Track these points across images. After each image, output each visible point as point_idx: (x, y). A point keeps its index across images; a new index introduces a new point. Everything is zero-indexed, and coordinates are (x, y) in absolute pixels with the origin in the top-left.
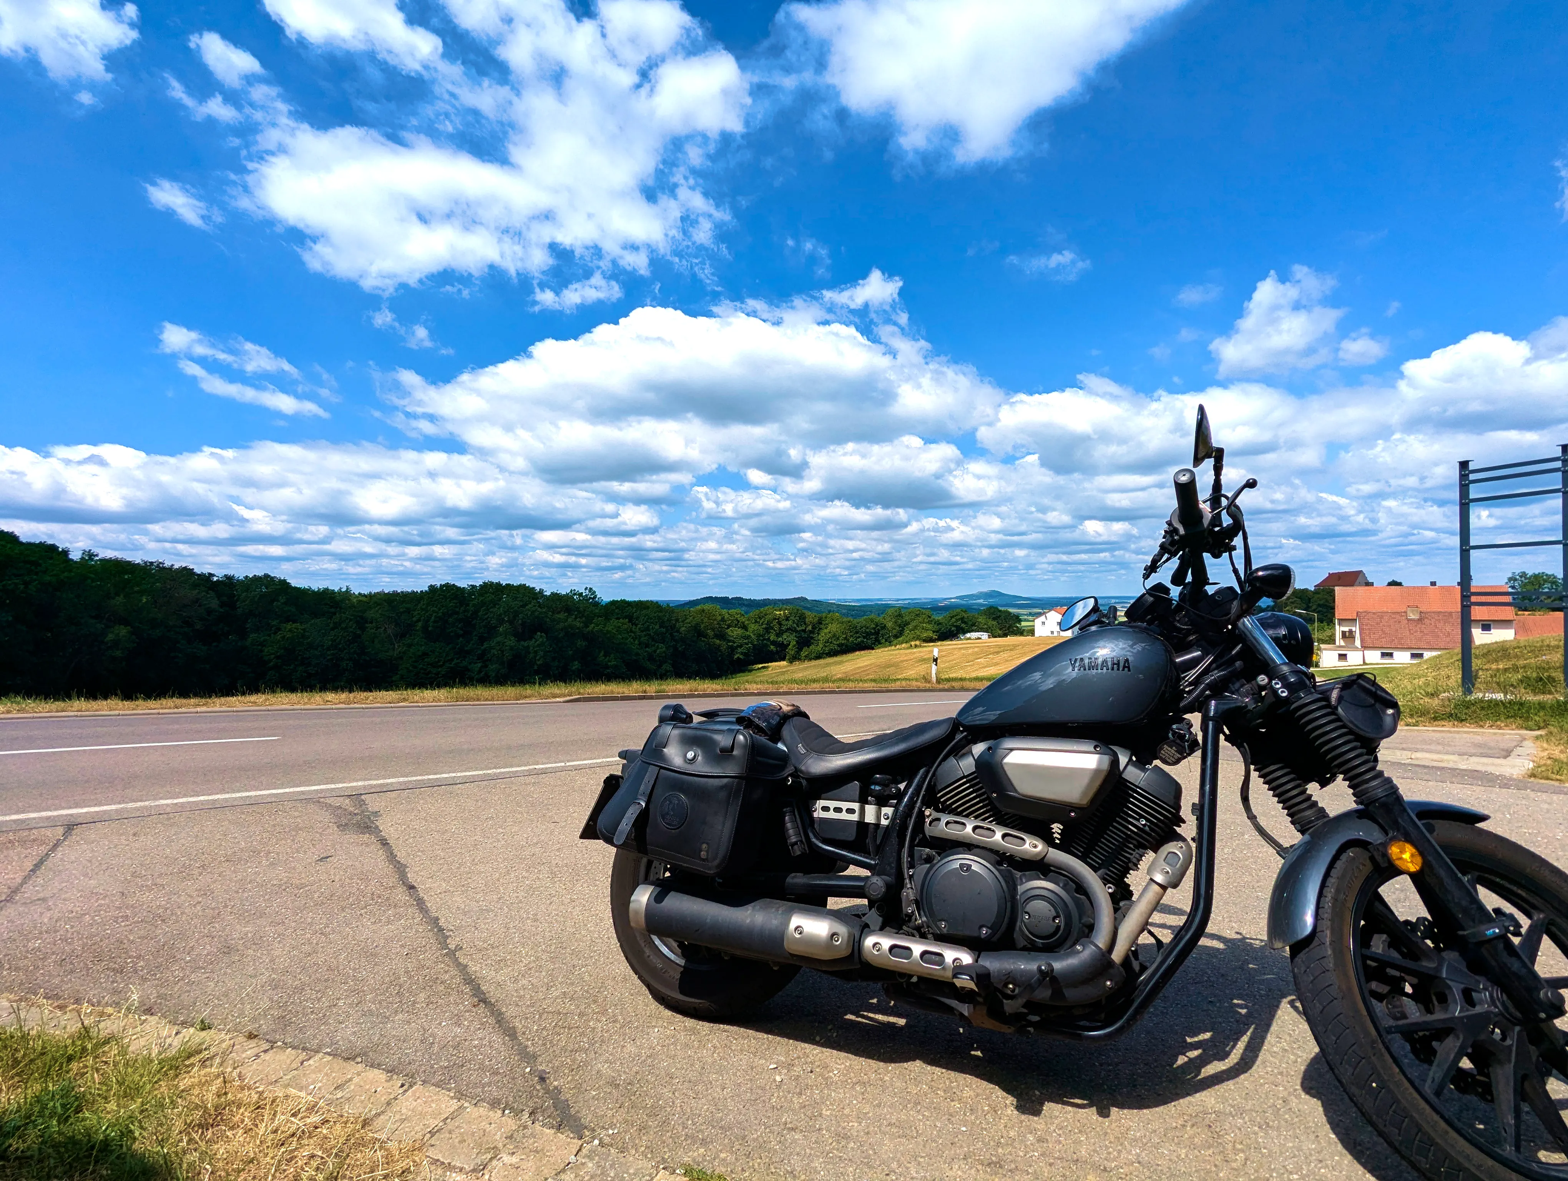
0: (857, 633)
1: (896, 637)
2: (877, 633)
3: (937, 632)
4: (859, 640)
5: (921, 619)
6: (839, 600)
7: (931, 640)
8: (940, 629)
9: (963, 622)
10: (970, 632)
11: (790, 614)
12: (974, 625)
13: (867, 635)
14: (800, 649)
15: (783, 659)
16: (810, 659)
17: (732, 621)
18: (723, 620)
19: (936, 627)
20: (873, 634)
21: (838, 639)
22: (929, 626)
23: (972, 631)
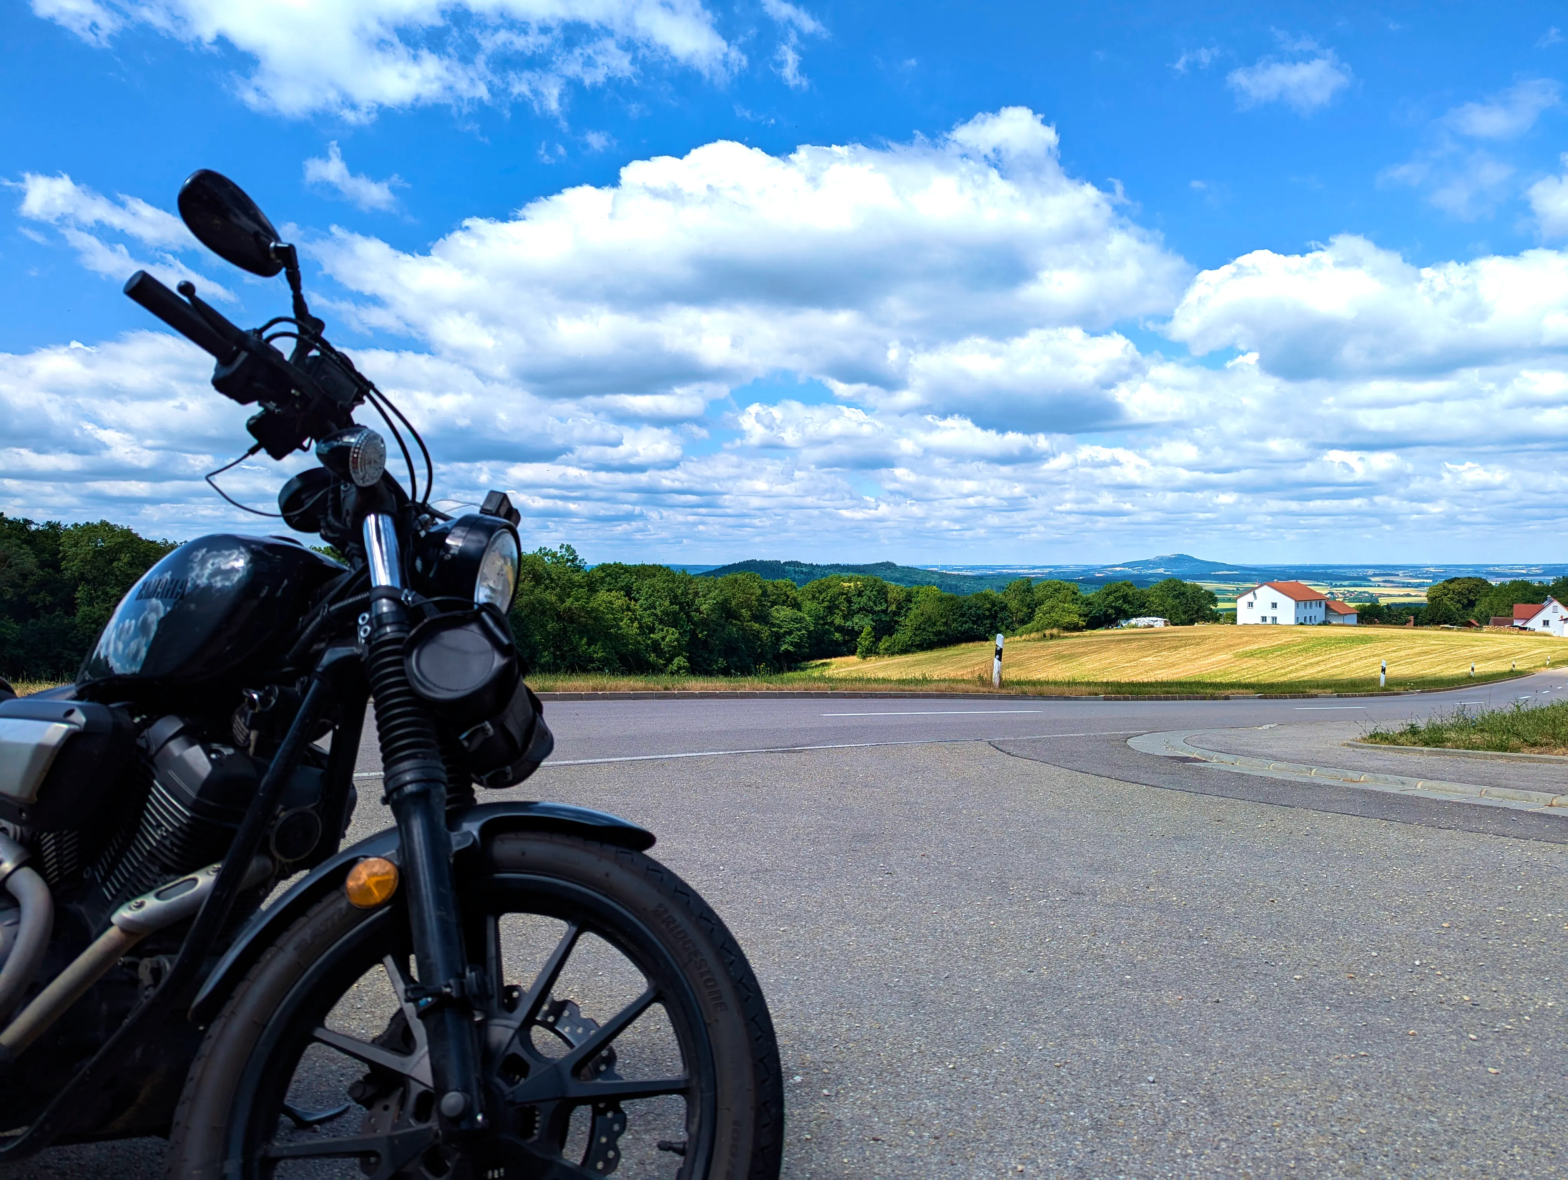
0: (963, 615)
1: (1023, 622)
2: (994, 616)
3: (1086, 616)
4: (966, 626)
5: (1061, 597)
6: (944, 567)
7: (1076, 628)
8: (1091, 612)
9: (1124, 602)
10: (1136, 616)
11: (865, 587)
12: (1143, 605)
13: (978, 619)
14: (878, 639)
15: (853, 653)
16: (893, 654)
17: (778, 596)
18: (765, 594)
19: (1085, 609)
20: (987, 618)
21: (934, 624)
22: (1074, 607)
23: (1139, 615)
